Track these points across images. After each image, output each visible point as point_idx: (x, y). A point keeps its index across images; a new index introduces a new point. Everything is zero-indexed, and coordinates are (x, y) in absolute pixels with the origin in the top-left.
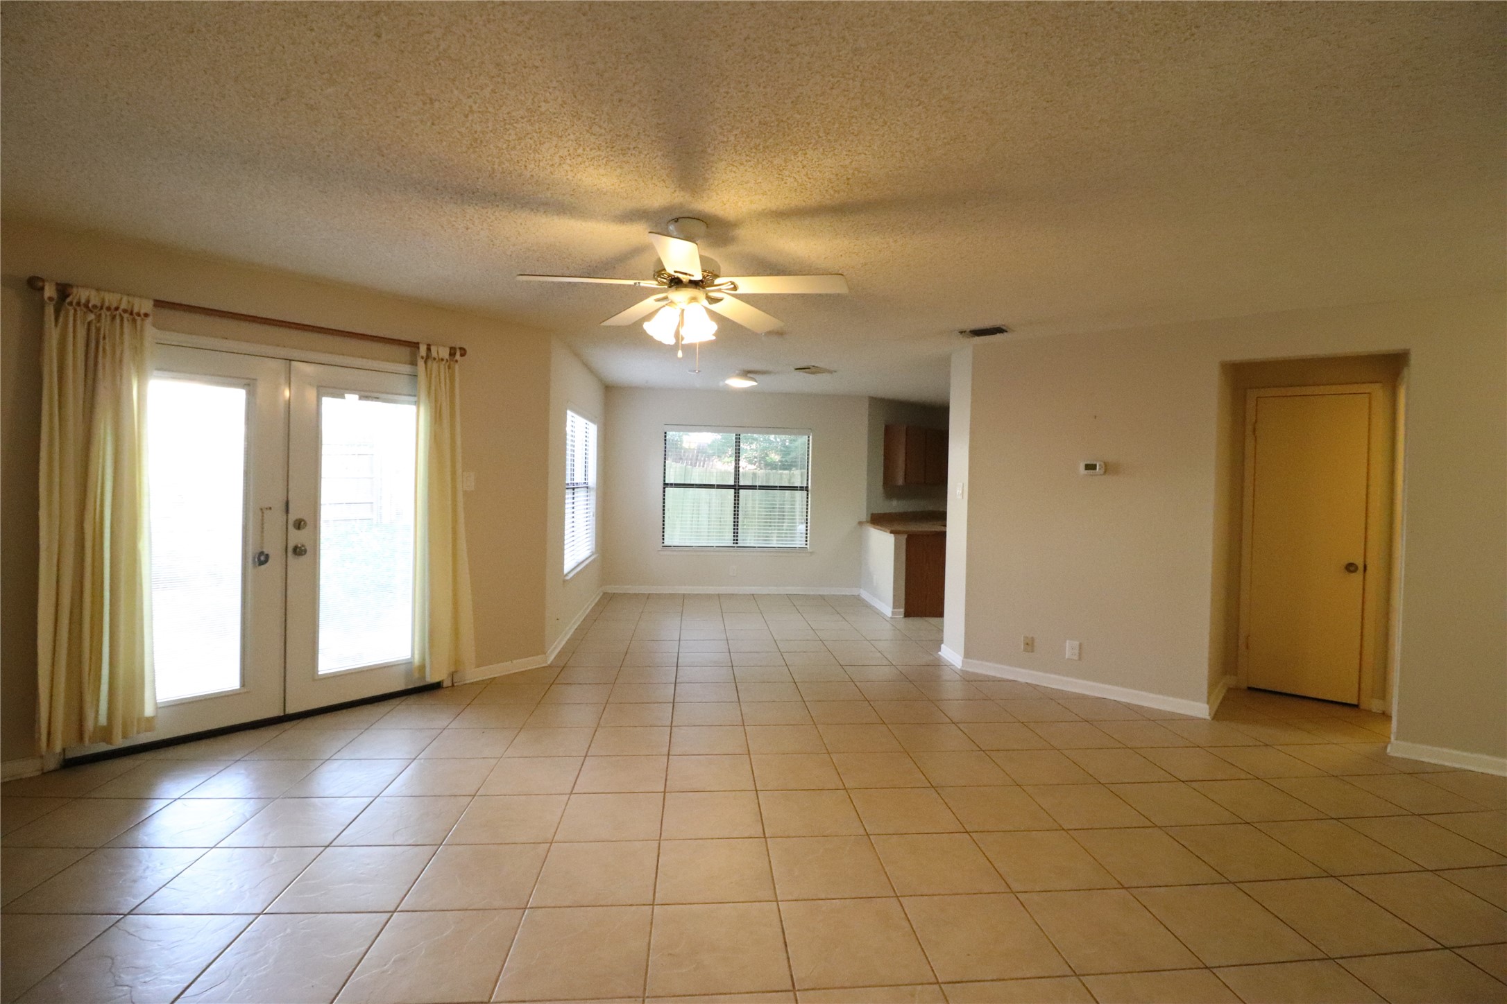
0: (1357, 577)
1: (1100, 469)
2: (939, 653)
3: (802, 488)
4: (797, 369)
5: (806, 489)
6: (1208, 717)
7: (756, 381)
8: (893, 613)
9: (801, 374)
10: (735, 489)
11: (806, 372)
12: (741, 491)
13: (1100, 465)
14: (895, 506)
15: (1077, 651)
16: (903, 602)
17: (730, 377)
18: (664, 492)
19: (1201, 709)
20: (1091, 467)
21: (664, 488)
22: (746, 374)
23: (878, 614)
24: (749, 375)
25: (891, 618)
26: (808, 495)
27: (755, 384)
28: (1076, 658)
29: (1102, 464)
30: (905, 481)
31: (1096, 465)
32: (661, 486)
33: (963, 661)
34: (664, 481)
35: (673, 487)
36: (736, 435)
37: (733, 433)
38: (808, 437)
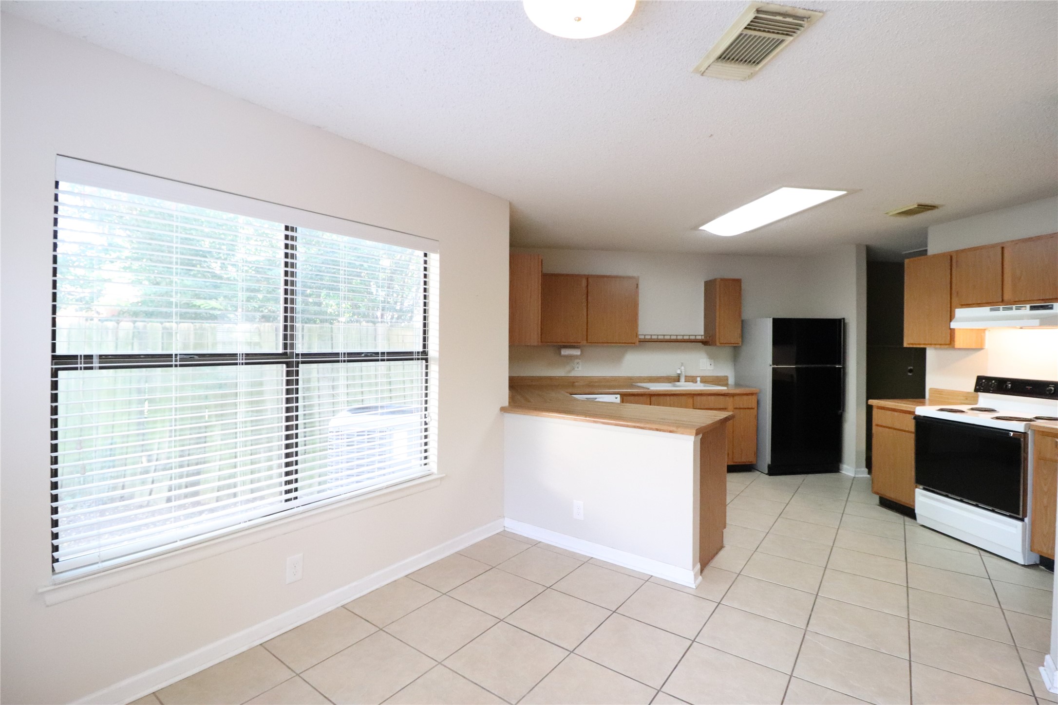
8: (695, 577)
10: (288, 364)
12: (302, 372)
18: (55, 385)
21: (54, 374)
25: (696, 588)
32: (47, 366)
34: (54, 347)
35: (91, 368)
36: (287, 228)
37: (282, 223)
38: (426, 255)
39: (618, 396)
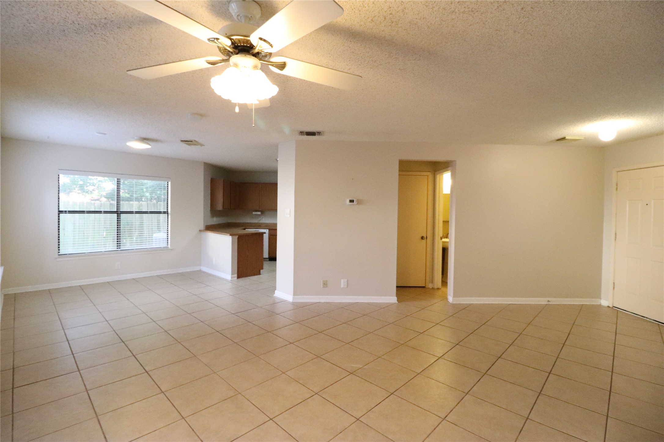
0: (424, 241)
1: (355, 202)
2: (274, 295)
3: (164, 213)
4: (182, 141)
5: (166, 213)
6: (397, 302)
7: (150, 145)
8: (232, 277)
9: (184, 145)
10: (118, 214)
11: (187, 144)
12: (123, 216)
13: (356, 200)
14: (215, 221)
15: (346, 283)
16: (236, 271)
17: (130, 141)
18: (59, 217)
19: (393, 299)
20: (352, 201)
21: (59, 214)
22: (144, 140)
23: (224, 280)
24: (145, 141)
25: (231, 280)
26: (168, 216)
27: (149, 147)
28: (346, 287)
29: (357, 200)
30: (223, 208)
31: (354, 200)
32: (57, 212)
33: (293, 298)
34: (59, 209)
35: (66, 213)
36: (117, 179)
37: (115, 178)
38: (168, 182)
39: (268, 230)
